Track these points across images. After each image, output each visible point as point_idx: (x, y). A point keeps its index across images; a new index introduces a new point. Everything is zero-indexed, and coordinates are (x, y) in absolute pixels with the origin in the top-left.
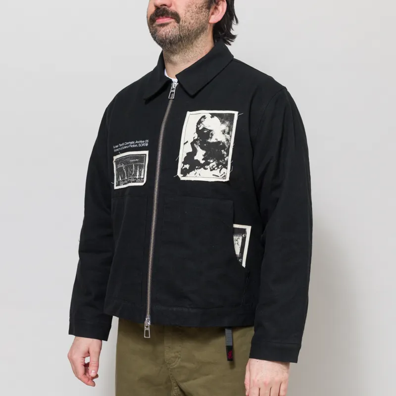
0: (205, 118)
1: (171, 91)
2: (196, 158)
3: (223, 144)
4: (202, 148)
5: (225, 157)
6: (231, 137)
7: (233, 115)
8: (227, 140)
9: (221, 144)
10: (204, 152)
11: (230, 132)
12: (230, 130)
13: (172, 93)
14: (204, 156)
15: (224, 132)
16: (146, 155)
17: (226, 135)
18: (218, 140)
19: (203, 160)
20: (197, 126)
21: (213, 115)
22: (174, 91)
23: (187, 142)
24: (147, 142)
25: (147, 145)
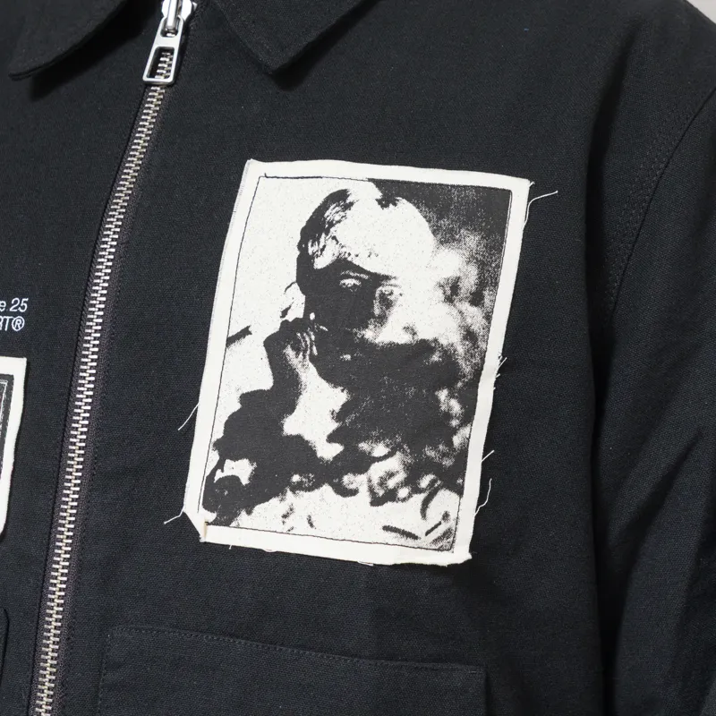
0: (348, 206)
1: (160, 42)
2: (291, 426)
3: (448, 354)
4: (330, 374)
6: (488, 317)
7: (506, 194)
8: (470, 335)
9: (436, 358)
10: (338, 397)
11: (486, 293)
12: (488, 279)
13: (162, 51)
14: (339, 416)
15: (452, 291)
16: (10, 378)
17: (466, 307)
18: (421, 336)
19: (332, 438)
20: (302, 246)
21: (390, 193)
22: (174, 42)
23: (245, 332)
24: (22, 311)
25: (17, 328)
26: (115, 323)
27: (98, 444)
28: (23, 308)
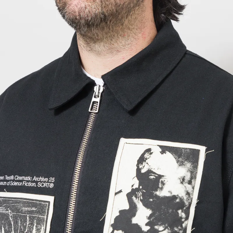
0: (151, 154)
1: (94, 99)
2: (134, 221)
3: (181, 200)
4: (146, 205)
5: (183, 222)
6: (193, 188)
7: (198, 151)
8: (188, 193)
9: (178, 200)
10: (149, 212)
11: (193, 181)
12: (193, 177)
13: (94, 102)
14: (149, 218)
15: (183, 180)
16: (49, 202)
17: (187, 185)
18: (173, 194)
19: (147, 224)
20: (138, 166)
21: (164, 150)
22: (98, 100)
23: (121, 191)
24: (53, 182)
25: (51, 187)
26: (81, 187)
27: (76, 224)
28: (53, 181)
